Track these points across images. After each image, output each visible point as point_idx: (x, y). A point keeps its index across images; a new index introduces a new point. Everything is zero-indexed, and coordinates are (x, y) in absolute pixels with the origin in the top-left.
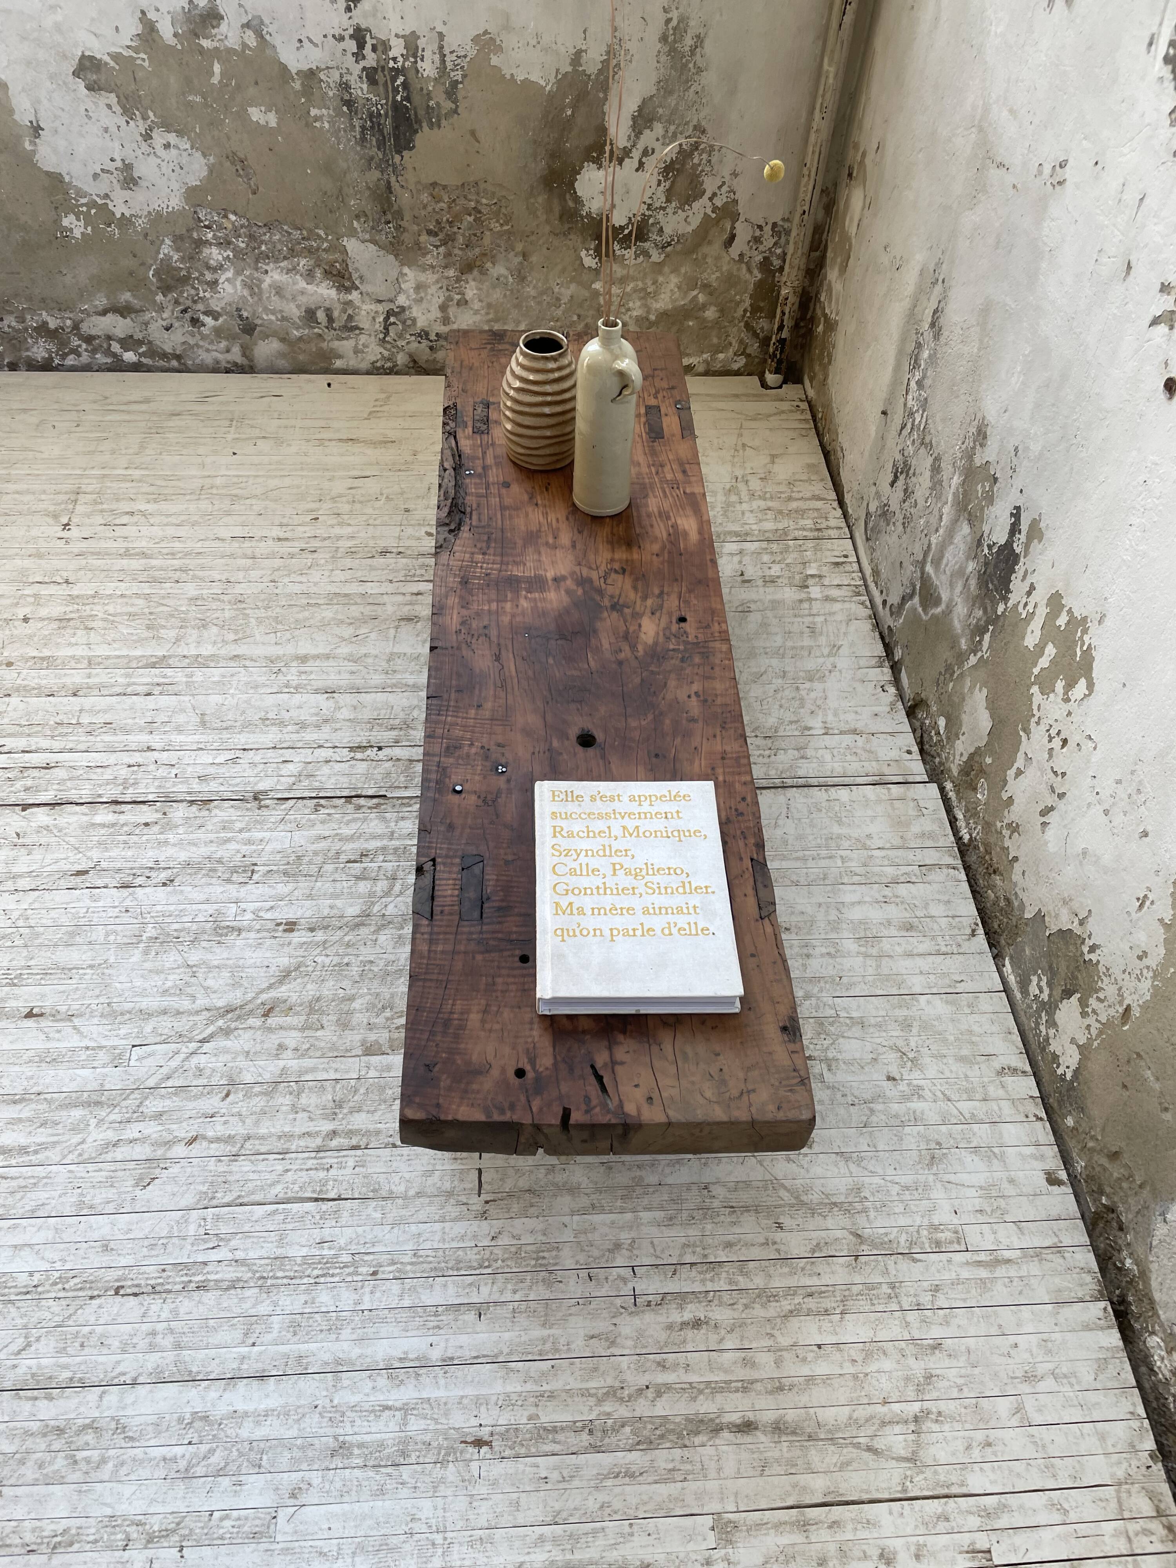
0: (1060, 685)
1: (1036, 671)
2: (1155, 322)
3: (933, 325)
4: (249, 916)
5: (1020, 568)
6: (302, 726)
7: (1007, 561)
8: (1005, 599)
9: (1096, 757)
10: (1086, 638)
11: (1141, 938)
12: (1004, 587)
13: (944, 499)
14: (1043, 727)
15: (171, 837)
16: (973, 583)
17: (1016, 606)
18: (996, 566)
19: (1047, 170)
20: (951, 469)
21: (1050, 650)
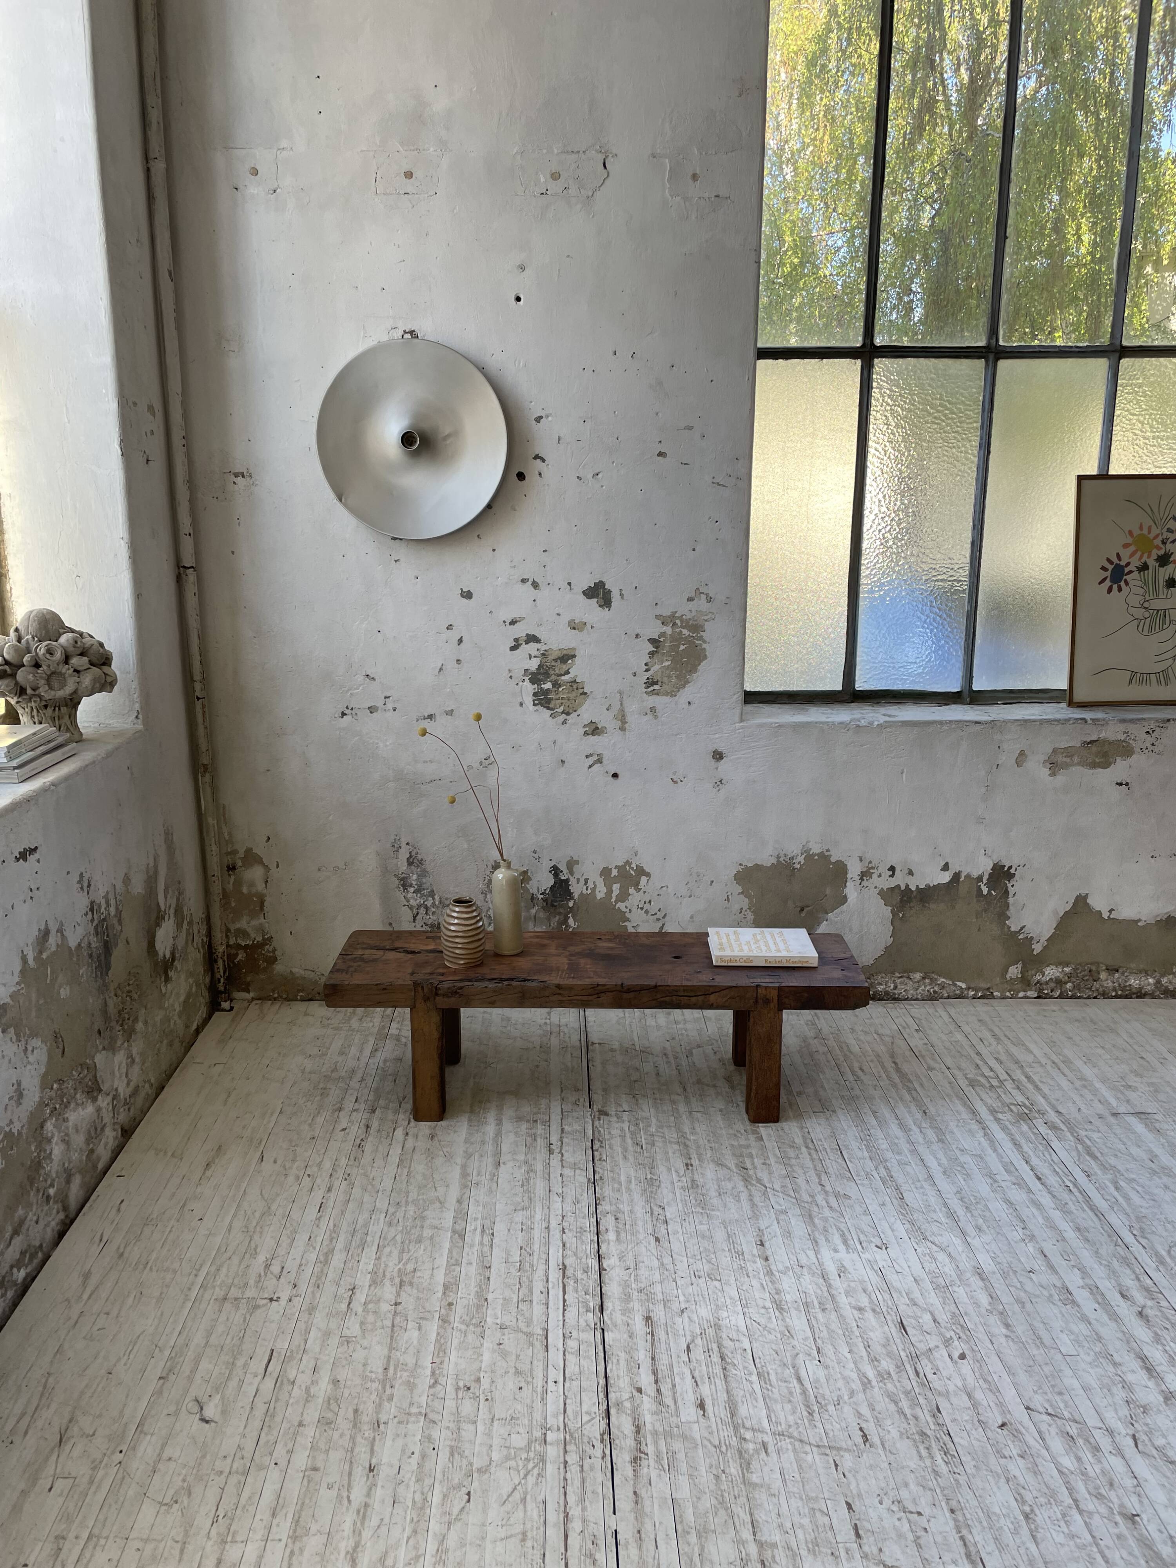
0: (632, 890)
1: (613, 900)
2: (590, 767)
3: (410, 863)
4: (683, 1179)
5: (573, 881)
6: (530, 1170)
7: (561, 886)
8: (572, 898)
9: (670, 890)
10: (634, 866)
11: (737, 907)
12: (569, 895)
13: (485, 910)
14: (634, 910)
15: (626, 1209)
16: (542, 915)
17: (581, 894)
18: (553, 895)
19: (476, 765)
20: (482, 897)
21: (616, 888)
